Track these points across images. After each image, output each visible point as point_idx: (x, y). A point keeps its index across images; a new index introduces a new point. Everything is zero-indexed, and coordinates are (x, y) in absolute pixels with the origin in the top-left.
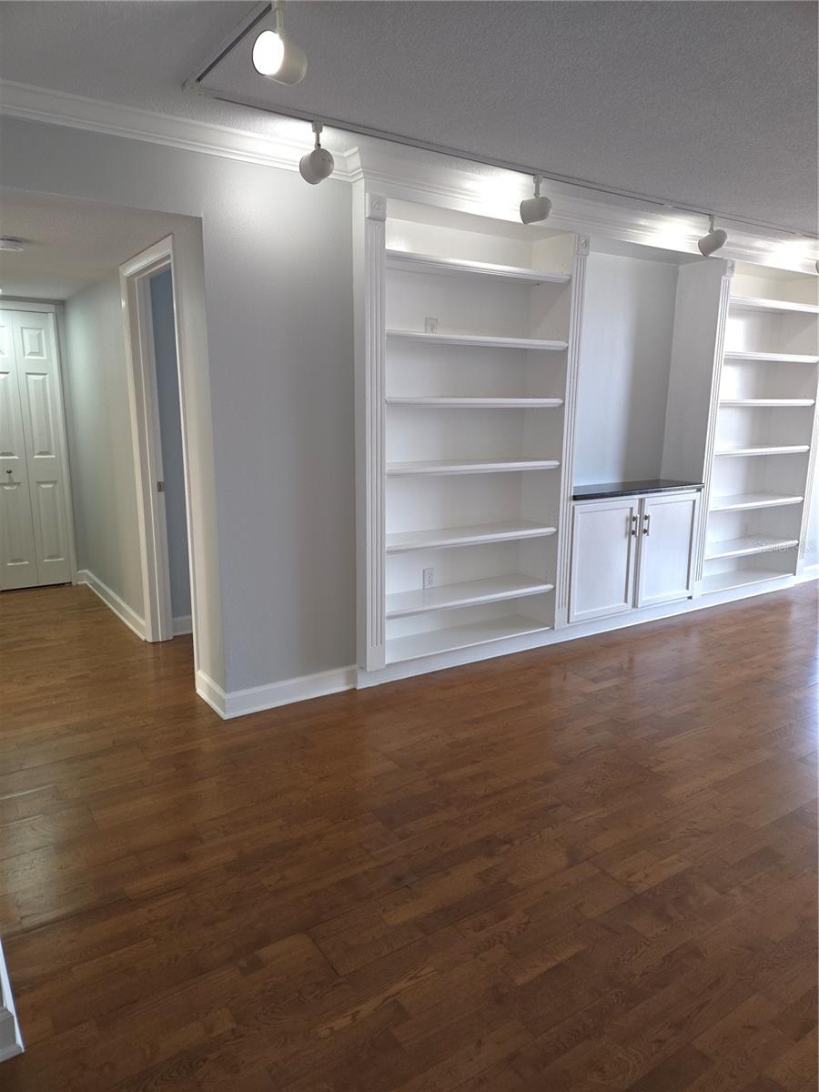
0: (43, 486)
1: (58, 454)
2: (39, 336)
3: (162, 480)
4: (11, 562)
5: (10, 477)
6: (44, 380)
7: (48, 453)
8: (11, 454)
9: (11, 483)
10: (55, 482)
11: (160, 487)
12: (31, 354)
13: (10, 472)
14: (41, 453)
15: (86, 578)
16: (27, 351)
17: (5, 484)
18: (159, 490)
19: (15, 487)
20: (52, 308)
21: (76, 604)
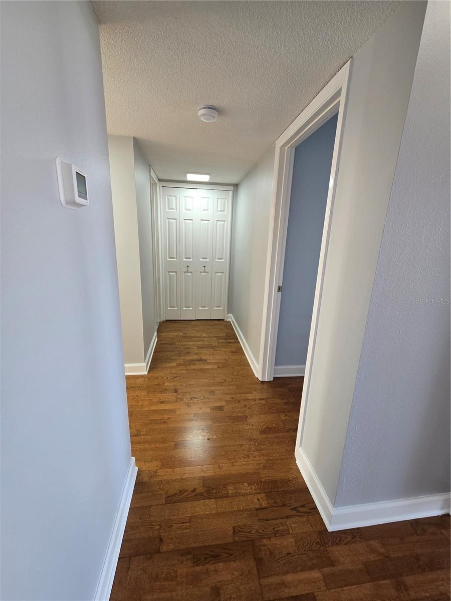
0: (218, 274)
1: (226, 260)
2: (224, 203)
3: (281, 285)
4: (201, 307)
5: (205, 270)
6: (224, 224)
7: (222, 259)
8: (206, 259)
9: (205, 272)
10: (223, 272)
11: (280, 289)
12: (220, 211)
13: (205, 267)
14: (219, 259)
15: (231, 318)
16: (219, 210)
17: (202, 272)
18: (279, 291)
19: (206, 274)
20: (232, 188)
21: (224, 335)
